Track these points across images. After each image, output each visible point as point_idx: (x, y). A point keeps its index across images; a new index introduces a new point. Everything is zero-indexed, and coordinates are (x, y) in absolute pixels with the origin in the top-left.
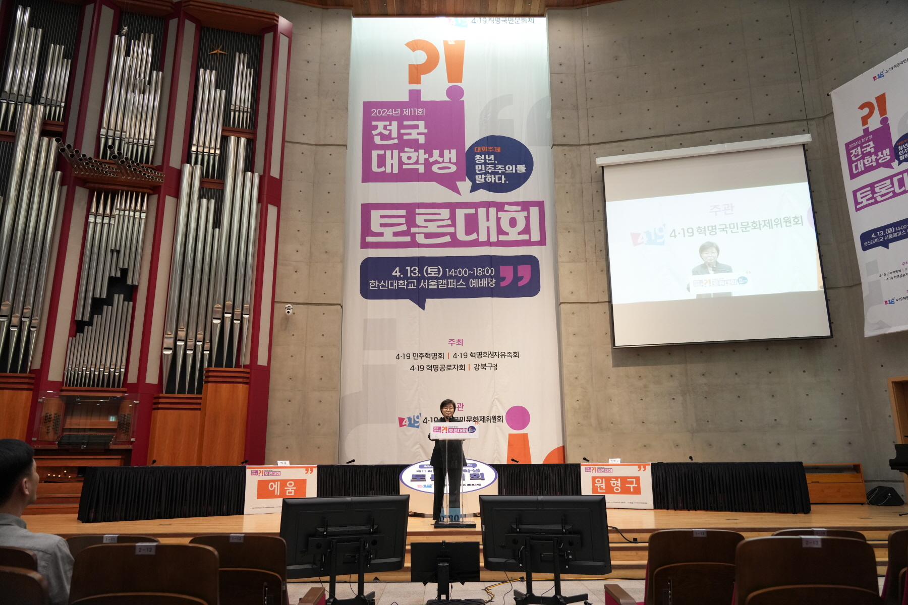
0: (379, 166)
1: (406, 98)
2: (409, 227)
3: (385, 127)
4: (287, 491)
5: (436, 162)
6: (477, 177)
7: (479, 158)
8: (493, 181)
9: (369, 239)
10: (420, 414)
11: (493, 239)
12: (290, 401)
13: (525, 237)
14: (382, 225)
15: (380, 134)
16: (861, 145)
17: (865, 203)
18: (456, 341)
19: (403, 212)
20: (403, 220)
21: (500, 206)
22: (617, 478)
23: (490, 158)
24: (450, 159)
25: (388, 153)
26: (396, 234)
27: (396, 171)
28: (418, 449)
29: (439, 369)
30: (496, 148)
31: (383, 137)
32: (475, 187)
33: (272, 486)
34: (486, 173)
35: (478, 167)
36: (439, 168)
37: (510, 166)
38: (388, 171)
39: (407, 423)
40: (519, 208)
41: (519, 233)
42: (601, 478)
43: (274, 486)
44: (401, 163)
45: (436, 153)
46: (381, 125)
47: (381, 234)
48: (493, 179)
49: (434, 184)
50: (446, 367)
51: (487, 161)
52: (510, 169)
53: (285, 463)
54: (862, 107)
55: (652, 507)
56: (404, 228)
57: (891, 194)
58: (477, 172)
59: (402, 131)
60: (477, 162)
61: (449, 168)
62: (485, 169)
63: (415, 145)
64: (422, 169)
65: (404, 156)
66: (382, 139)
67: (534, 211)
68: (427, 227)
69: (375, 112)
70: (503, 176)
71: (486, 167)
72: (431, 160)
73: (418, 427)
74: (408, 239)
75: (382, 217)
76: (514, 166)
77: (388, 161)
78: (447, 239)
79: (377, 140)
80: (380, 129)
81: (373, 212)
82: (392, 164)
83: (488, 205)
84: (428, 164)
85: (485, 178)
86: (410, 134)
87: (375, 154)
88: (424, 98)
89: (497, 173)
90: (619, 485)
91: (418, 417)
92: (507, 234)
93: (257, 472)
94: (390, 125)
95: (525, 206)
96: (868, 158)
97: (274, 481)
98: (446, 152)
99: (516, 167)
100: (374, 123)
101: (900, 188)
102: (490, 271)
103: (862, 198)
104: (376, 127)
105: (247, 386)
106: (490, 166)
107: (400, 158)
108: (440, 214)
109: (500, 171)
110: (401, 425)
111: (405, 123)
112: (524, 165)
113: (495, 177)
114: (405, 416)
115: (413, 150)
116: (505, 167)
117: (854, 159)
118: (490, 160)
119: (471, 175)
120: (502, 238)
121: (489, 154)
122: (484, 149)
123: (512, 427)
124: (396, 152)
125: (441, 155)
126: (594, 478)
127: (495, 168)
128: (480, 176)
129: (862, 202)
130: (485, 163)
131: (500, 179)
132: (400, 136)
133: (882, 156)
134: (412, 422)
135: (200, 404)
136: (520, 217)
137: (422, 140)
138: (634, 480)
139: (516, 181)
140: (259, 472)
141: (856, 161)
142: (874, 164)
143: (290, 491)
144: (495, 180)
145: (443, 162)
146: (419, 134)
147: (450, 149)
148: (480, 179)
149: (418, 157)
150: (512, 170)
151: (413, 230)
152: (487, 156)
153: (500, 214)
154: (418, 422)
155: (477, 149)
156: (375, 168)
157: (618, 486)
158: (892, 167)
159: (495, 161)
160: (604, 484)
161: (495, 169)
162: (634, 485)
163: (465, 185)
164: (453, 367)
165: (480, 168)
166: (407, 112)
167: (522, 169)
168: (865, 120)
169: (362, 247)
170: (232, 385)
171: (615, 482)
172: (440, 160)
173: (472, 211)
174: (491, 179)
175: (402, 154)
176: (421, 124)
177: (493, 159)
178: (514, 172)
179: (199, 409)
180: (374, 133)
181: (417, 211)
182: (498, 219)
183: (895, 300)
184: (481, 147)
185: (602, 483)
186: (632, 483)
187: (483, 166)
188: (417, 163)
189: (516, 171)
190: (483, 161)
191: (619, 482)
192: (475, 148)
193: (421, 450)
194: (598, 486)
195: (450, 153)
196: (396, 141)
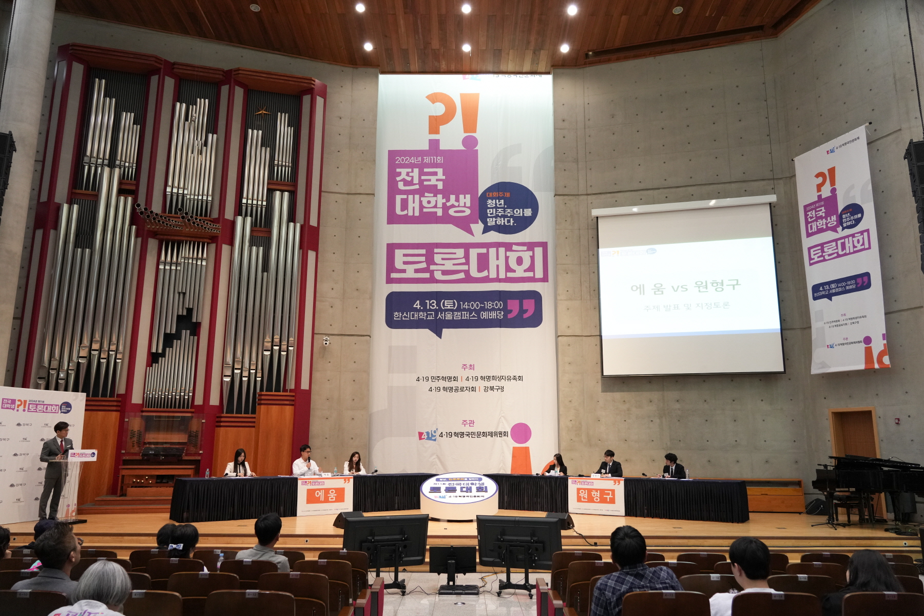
0: (402, 210)
1: (426, 147)
2: (428, 265)
3: (408, 174)
4: (330, 497)
5: (453, 206)
6: (488, 220)
7: (491, 203)
8: (502, 224)
9: (394, 275)
10: (437, 429)
11: (502, 275)
12: (327, 418)
13: (530, 274)
14: (405, 263)
15: (403, 180)
16: (815, 209)
17: (816, 259)
18: (468, 366)
19: (423, 251)
20: (423, 259)
21: (508, 247)
22: (597, 490)
23: (500, 203)
24: (465, 203)
25: (411, 197)
26: (417, 271)
27: (417, 214)
28: (434, 459)
29: (454, 391)
30: (506, 193)
31: (406, 183)
32: (487, 229)
33: (318, 493)
34: (497, 216)
35: (490, 211)
36: (456, 212)
37: (518, 210)
38: (411, 214)
39: (426, 437)
40: (525, 248)
41: (525, 271)
42: (585, 489)
43: (319, 494)
44: (421, 207)
45: (453, 197)
46: (404, 171)
47: (404, 271)
48: (503, 221)
49: (451, 226)
50: (459, 388)
51: (498, 205)
52: (518, 212)
53: (328, 475)
54: (817, 176)
55: (624, 515)
56: (424, 265)
57: (836, 255)
58: (489, 215)
59: (423, 178)
60: (489, 206)
61: (464, 212)
62: (496, 212)
63: (434, 190)
64: (440, 213)
65: (425, 200)
66: (405, 185)
67: (539, 251)
68: (444, 265)
69: (399, 160)
70: (512, 219)
71: (496, 211)
72: (448, 204)
73: (435, 440)
74: (427, 275)
75: (405, 255)
76: (521, 210)
77: (410, 205)
78: (462, 276)
79: (401, 186)
80: (403, 176)
81: (397, 251)
82: (413, 208)
83: (498, 245)
84: (445, 208)
85: (496, 221)
86: (430, 180)
87: (399, 198)
88: (443, 147)
89: (507, 216)
90: (599, 496)
91: (435, 432)
92: (514, 271)
93: (306, 482)
94: (412, 172)
95: (531, 246)
96: (820, 221)
97: (319, 490)
98: (461, 197)
99: (523, 211)
100: (398, 170)
101: (842, 251)
102: (499, 305)
103: (814, 255)
104: (400, 174)
105: (293, 407)
106: (500, 210)
107: (421, 202)
108: (455, 253)
109: (509, 215)
110: (420, 439)
111: (426, 170)
112: (530, 209)
113: (504, 220)
114: (424, 431)
115: (432, 195)
116: (513, 211)
117: (810, 220)
118: (501, 204)
119: (483, 218)
120: (510, 275)
121: (499, 199)
122: (495, 194)
123: (516, 441)
124: (417, 197)
125: (457, 200)
126: (578, 490)
127: (504, 211)
128: (491, 219)
129: (814, 259)
130: (496, 207)
131: (509, 221)
132: (421, 182)
133: (830, 221)
134: (430, 436)
135: (254, 422)
136: (526, 256)
137: (440, 186)
138: (610, 492)
139: (523, 224)
140: (308, 482)
141: (811, 222)
142: (824, 227)
143: (332, 497)
144: (504, 223)
145: (459, 206)
146: (437, 180)
147: (465, 194)
148: (491, 222)
149: (436, 201)
150: (520, 214)
151: (432, 267)
152: (497, 201)
153: (508, 254)
154: (435, 436)
155: (489, 195)
156: (398, 211)
157: (597, 497)
158: (837, 232)
159: (504, 205)
160: (586, 495)
161: (504, 213)
162: (610, 496)
163: (478, 227)
164: (465, 389)
165: (491, 212)
166: (427, 160)
167: (528, 212)
168: (819, 187)
169: (387, 282)
170: (280, 406)
171: (595, 493)
172: (456, 204)
173: (484, 251)
174: (501, 221)
175: (422, 199)
176: (440, 171)
177: (503, 204)
178: (521, 215)
179: (254, 427)
180: (398, 179)
181: (436, 250)
182: (507, 258)
183: (834, 345)
184: (493, 192)
185: (585, 494)
186: (608, 494)
187: (494, 210)
188: (435, 206)
189: (523, 214)
190: (494, 205)
191: (599, 493)
192: (487, 194)
193: (437, 460)
194: (582, 495)
195: (465, 198)
196: (417, 187)
